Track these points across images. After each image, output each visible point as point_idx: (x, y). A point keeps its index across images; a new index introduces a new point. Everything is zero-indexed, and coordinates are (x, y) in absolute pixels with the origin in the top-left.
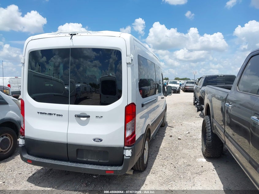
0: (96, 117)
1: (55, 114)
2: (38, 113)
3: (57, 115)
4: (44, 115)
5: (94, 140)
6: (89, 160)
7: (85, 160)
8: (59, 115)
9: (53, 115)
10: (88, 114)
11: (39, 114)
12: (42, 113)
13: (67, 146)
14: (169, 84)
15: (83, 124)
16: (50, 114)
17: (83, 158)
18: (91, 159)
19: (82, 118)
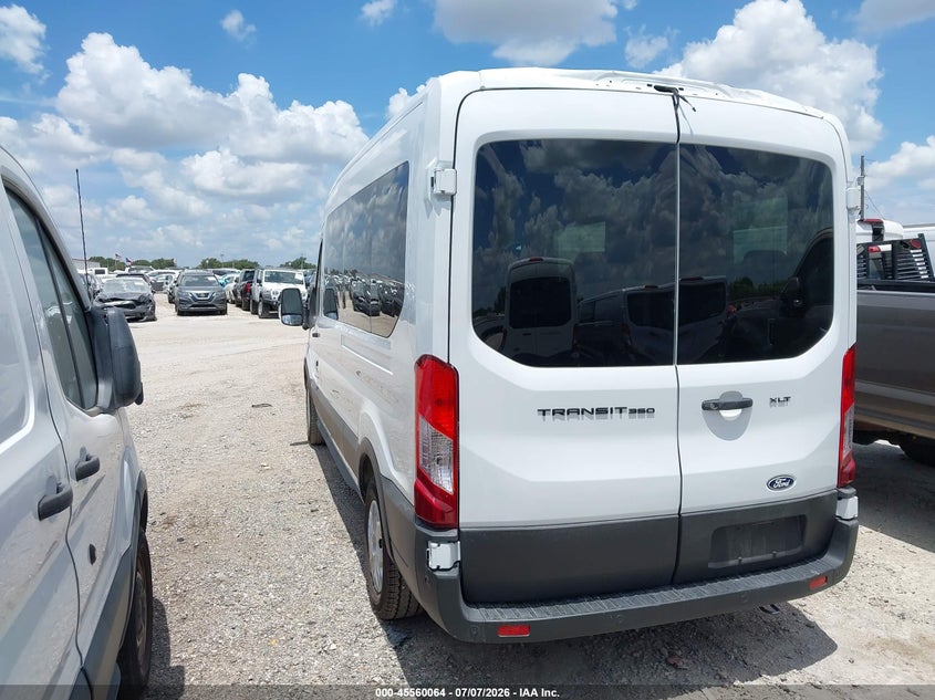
0: (769, 401)
1: (621, 410)
2: (544, 412)
3: (633, 411)
4: (573, 421)
5: (772, 484)
6: (745, 560)
7: (733, 562)
8: (642, 411)
9: (616, 414)
10: (746, 395)
11: (549, 416)
12: (562, 412)
13: (678, 526)
14: (264, 283)
15: (731, 432)
16: (602, 411)
17: (728, 560)
18: (752, 555)
19: (725, 413)
